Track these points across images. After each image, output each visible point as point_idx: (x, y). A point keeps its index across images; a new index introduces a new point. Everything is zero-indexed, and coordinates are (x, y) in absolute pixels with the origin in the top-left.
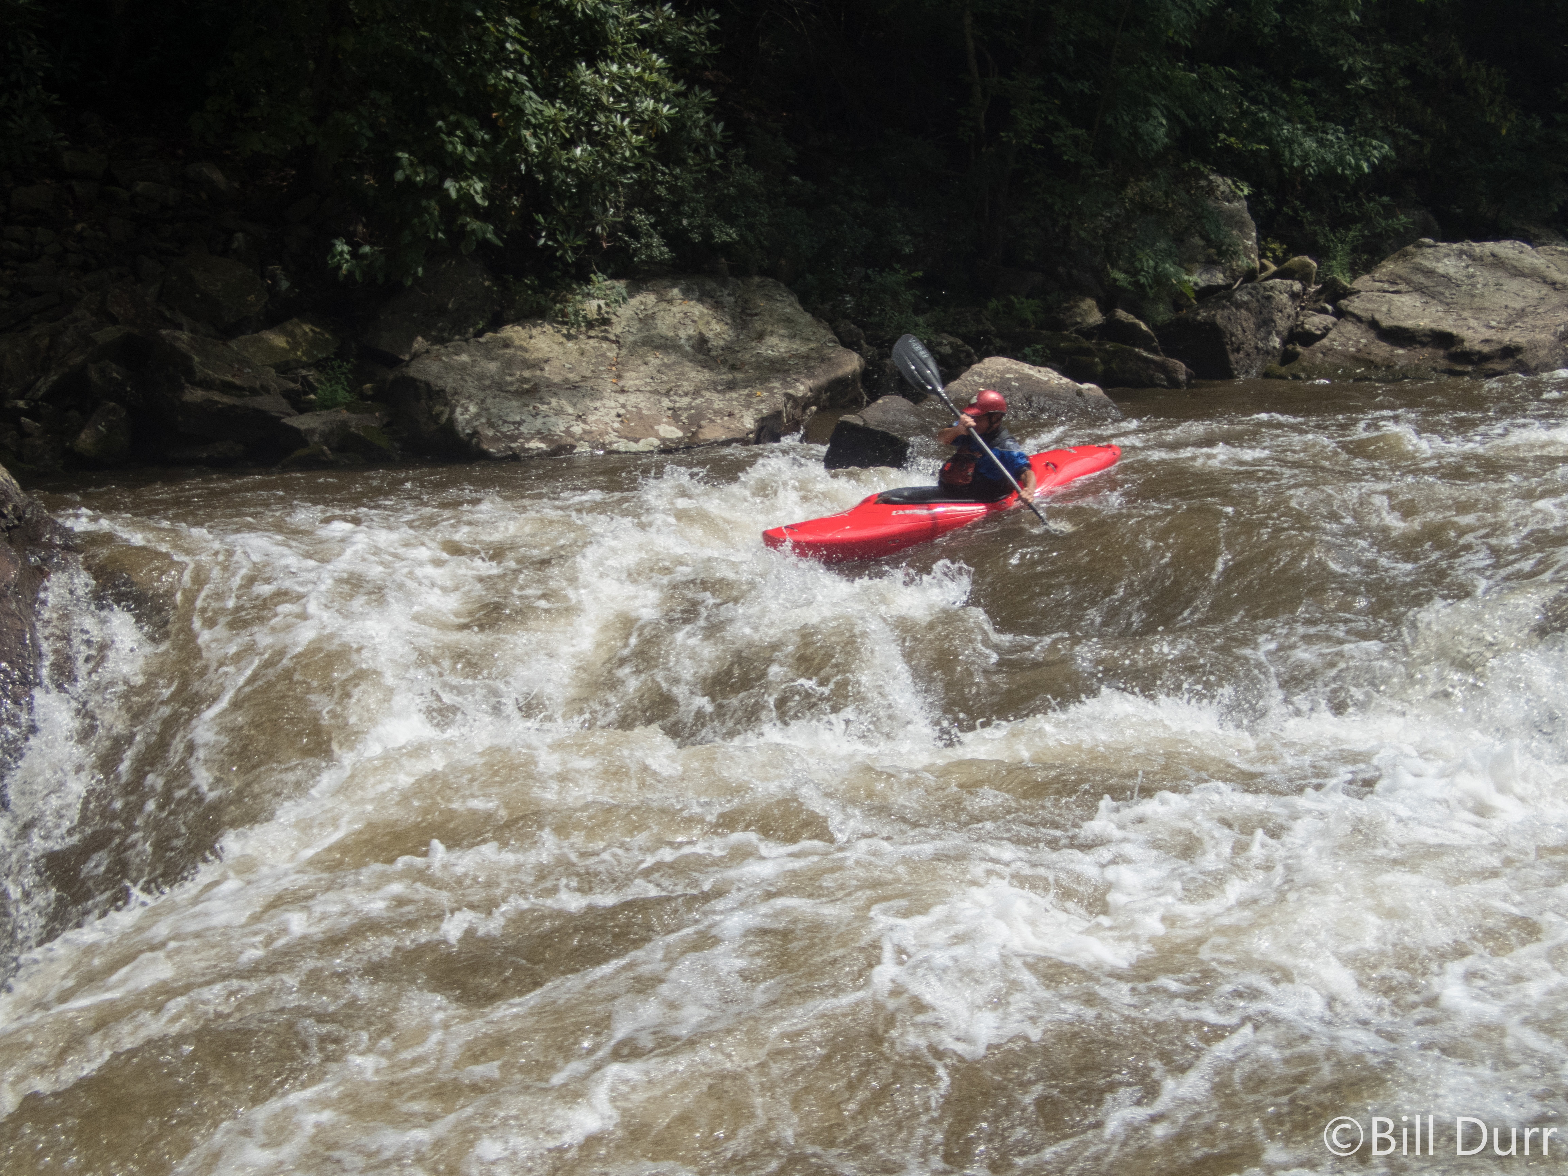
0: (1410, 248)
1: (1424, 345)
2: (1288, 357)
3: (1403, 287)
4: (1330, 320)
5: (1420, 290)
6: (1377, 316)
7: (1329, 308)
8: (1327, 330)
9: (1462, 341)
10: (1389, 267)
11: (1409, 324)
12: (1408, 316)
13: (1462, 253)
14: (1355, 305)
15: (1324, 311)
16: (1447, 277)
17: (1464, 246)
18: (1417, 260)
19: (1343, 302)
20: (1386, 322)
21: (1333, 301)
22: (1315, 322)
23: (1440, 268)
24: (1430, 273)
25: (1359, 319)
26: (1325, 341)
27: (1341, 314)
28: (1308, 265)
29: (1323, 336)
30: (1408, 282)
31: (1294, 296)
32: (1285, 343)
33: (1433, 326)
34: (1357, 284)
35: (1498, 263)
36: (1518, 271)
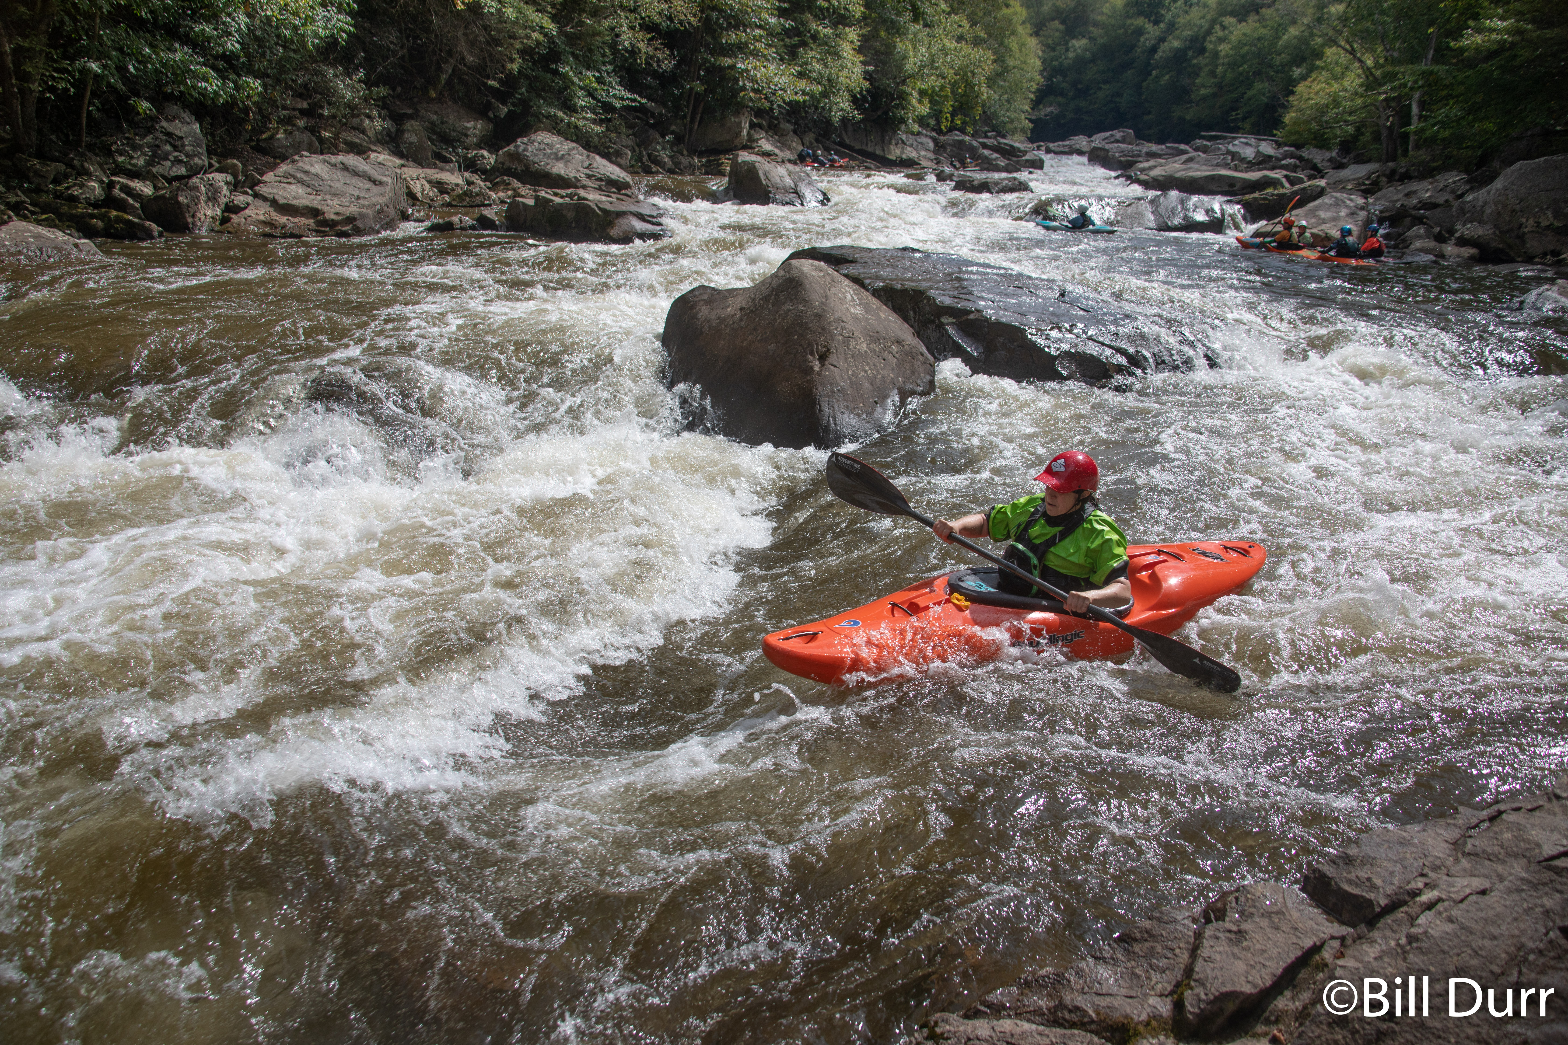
0: (296, 157)
1: (302, 215)
2: (225, 221)
3: (291, 180)
4: (250, 199)
5: (301, 182)
6: (277, 197)
7: (250, 191)
8: (248, 204)
9: (323, 213)
10: (284, 168)
11: (295, 202)
12: (295, 198)
13: (325, 161)
14: (263, 190)
15: (246, 193)
16: (317, 175)
17: (326, 157)
18: (300, 164)
19: (257, 188)
20: (282, 201)
21: (251, 188)
22: (240, 199)
23: (313, 170)
24: (307, 172)
25: (265, 199)
26: (247, 212)
27: (256, 195)
28: (235, 165)
29: (245, 208)
30: (294, 177)
31: (227, 183)
32: (223, 212)
33: (308, 203)
34: (264, 178)
35: (345, 168)
36: (356, 173)
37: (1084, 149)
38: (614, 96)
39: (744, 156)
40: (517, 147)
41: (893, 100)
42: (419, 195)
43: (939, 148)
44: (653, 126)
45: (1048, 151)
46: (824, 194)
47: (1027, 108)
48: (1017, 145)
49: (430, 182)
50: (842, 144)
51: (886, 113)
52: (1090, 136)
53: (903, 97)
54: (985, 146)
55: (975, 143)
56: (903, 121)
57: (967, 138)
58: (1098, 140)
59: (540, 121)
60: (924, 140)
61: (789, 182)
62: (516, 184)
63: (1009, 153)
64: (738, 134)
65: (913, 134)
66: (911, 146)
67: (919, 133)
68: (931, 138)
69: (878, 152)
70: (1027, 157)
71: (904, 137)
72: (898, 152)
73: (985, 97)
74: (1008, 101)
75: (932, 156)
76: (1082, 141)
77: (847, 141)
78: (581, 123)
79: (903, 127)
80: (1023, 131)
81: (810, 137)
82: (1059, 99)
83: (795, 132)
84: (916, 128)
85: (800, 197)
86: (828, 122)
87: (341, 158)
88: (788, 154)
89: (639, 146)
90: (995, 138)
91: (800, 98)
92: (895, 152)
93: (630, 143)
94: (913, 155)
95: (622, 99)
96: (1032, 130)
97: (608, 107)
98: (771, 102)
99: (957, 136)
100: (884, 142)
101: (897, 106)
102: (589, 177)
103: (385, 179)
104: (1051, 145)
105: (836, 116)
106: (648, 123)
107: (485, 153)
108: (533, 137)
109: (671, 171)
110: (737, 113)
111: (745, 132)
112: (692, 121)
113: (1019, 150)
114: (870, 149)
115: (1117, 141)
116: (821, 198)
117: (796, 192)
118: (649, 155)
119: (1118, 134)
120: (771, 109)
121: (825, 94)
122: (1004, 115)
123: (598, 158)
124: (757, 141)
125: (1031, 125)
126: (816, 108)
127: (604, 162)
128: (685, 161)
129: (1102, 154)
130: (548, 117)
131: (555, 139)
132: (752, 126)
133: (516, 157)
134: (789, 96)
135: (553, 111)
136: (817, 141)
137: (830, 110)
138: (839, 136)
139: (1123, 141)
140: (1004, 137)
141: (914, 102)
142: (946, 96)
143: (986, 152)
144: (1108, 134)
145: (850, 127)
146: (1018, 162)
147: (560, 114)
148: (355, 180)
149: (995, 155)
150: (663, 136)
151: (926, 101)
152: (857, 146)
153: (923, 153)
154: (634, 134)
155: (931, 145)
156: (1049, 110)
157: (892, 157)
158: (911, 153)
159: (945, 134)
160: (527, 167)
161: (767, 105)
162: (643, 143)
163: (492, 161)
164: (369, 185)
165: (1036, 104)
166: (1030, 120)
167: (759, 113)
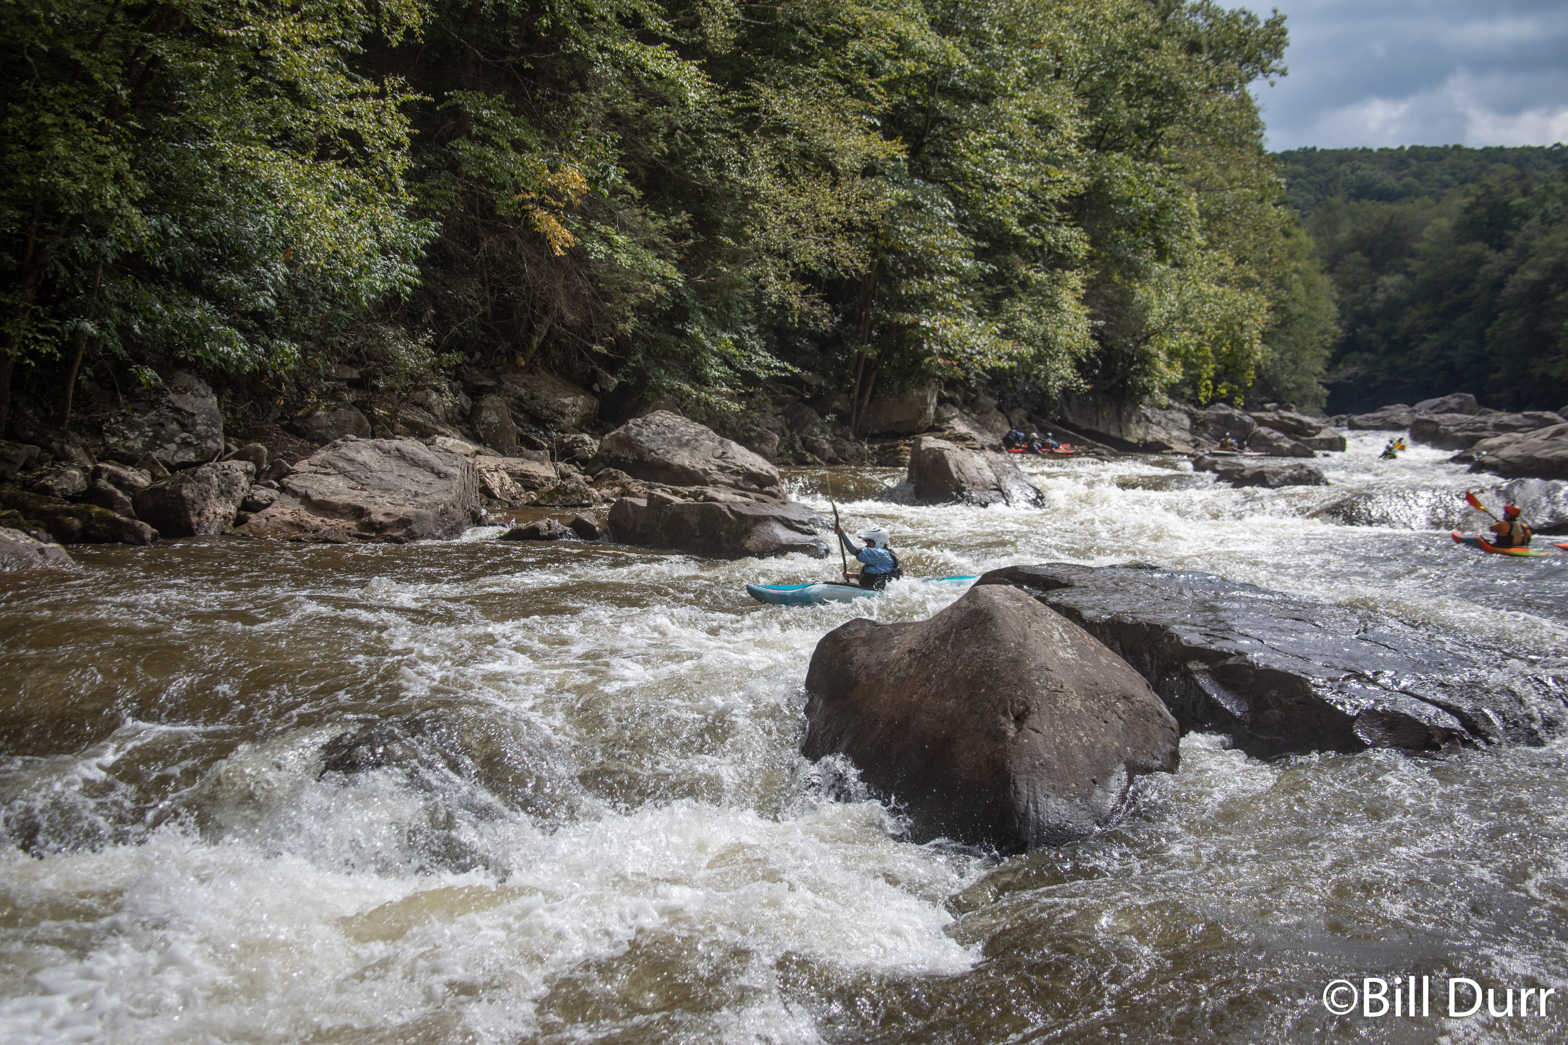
0: (339, 441)
1: (342, 515)
2: (240, 521)
3: (330, 470)
4: (274, 493)
5: (343, 473)
6: (310, 492)
7: (276, 484)
8: (272, 500)
9: (370, 514)
10: (322, 454)
11: (333, 499)
12: (333, 493)
13: (376, 447)
14: (294, 482)
15: (271, 486)
16: (364, 464)
17: (377, 441)
18: (344, 450)
19: (285, 480)
20: (316, 497)
21: (278, 480)
22: (262, 494)
23: (359, 458)
24: (351, 461)
25: (295, 494)
26: (270, 510)
27: (283, 489)
28: (259, 450)
29: (268, 505)
30: (335, 467)
31: (248, 473)
32: (239, 509)
33: (350, 501)
34: (296, 467)
35: (401, 455)
36: (414, 463)
37: (1405, 422)
38: (758, 364)
39: (930, 442)
40: (627, 430)
41: (1132, 363)
42: (497, 491)
43: (1198, 426)
44: (809, 403)
45: (1352, 426)
46: (1038, 491)
47: (1319, 369)
48: (1307, 419)
49: (511, 474)
50: (1064, 423)
51: (1124, 381)
52: (1412, 405)
53: (1146, 359)
54: (1261, 422)
55: (1247, 419)
56: (1146, 391)
57: (1236, 412)
58: (1424, 410)
59: (660, 397)
60: (1176, 415)
61: (989, 475)
62: (625, 477)
63: (1297, 430)
64: (922, 412)
65: (1160, 407)
66: (1159, 424)
67: (1169, 407)
68: (1186, 412)
69: (1114, 433)
70: (1322, 435)
71: (1149, 412)
72: (1140, 432)
73: (1259, 357)
74: (1294, 361)
75: (1187, 436)
76: (1401, 412)
77: (1071, 419)
78: (713, 399)
79: (1147, 399)
80: (1316, 399)
81: (1019, 415)
82: (1366, 355)
83: (999, 408)
84: (1165, 400)
85: (1004, 495)
86: (1045, 395)
87: (395, 443)
88: (989, 438)
89: (790, 428)
90: (1275, 410)
91: (1005, 364)
92: (1136, 433)
93: (778, 424)
94: (1162, 436)
95: (768, 367)
96: (1329, 399)
97: (749, 378)
98: (967, 371)
99: (1222, 409)
100: (1120, 420)
101: (1137, 372)
102: (721, 469)
103: (452, 470)
104: (1356, 418)
105: (1055, 387)
106: (802, 399)
107: (587, 437)
108: (650, 417)
109: (832, 462)
110: (921, 385)
111: (931, 410)
112: (861, 395)
113: (1310, 426)
114: (1102, 429)
115: (1452, 410)
116: (1033, 496)
117: (999, 489)
118: (804, 441)
119: (1452, 400)
120: (967, 379)
121: (1039, 358)
122: (1287, 380)
123: (734, 444)
124: (948, 420)
125: (1326, 392)
126: (1028, 377)
127: (743, 450)
128: (851, 448)
129: (1430, 428)
130: (671, 390)
131: (679, 420)
132: (942, 401)
133: (627, 442)
134: (990, 362)
135: (676, 383)
136: (1029, 419)
137: (1047, 379)
138: (1059, 413)
139: (1460, 410)
140: (1288, 409)
141: (1161, 365)
142: (1205, 358)
143: (1264, 430)
144: (1437, 400)
145: (1074, 401)
146: (1309, 443)
147: (686, 387)
148: (413, 472)
149: (1276, 434)
150: (822, 415)
151: (1178, 364)
152: (1085, 426)
153: (1175, 433)
154: (783, 413)
155: (1187, 422)
156: (1351, 370)
157: (1132, 439)
158: (1158, 434)
159: (1206, 407)
160: (641, 456)
161: (961, 373)
162: (795, 423)
163: (596, 448)
164: (431, 478)
165: (1333, 363)
166: (1326, 386)
167: (951, 384)
